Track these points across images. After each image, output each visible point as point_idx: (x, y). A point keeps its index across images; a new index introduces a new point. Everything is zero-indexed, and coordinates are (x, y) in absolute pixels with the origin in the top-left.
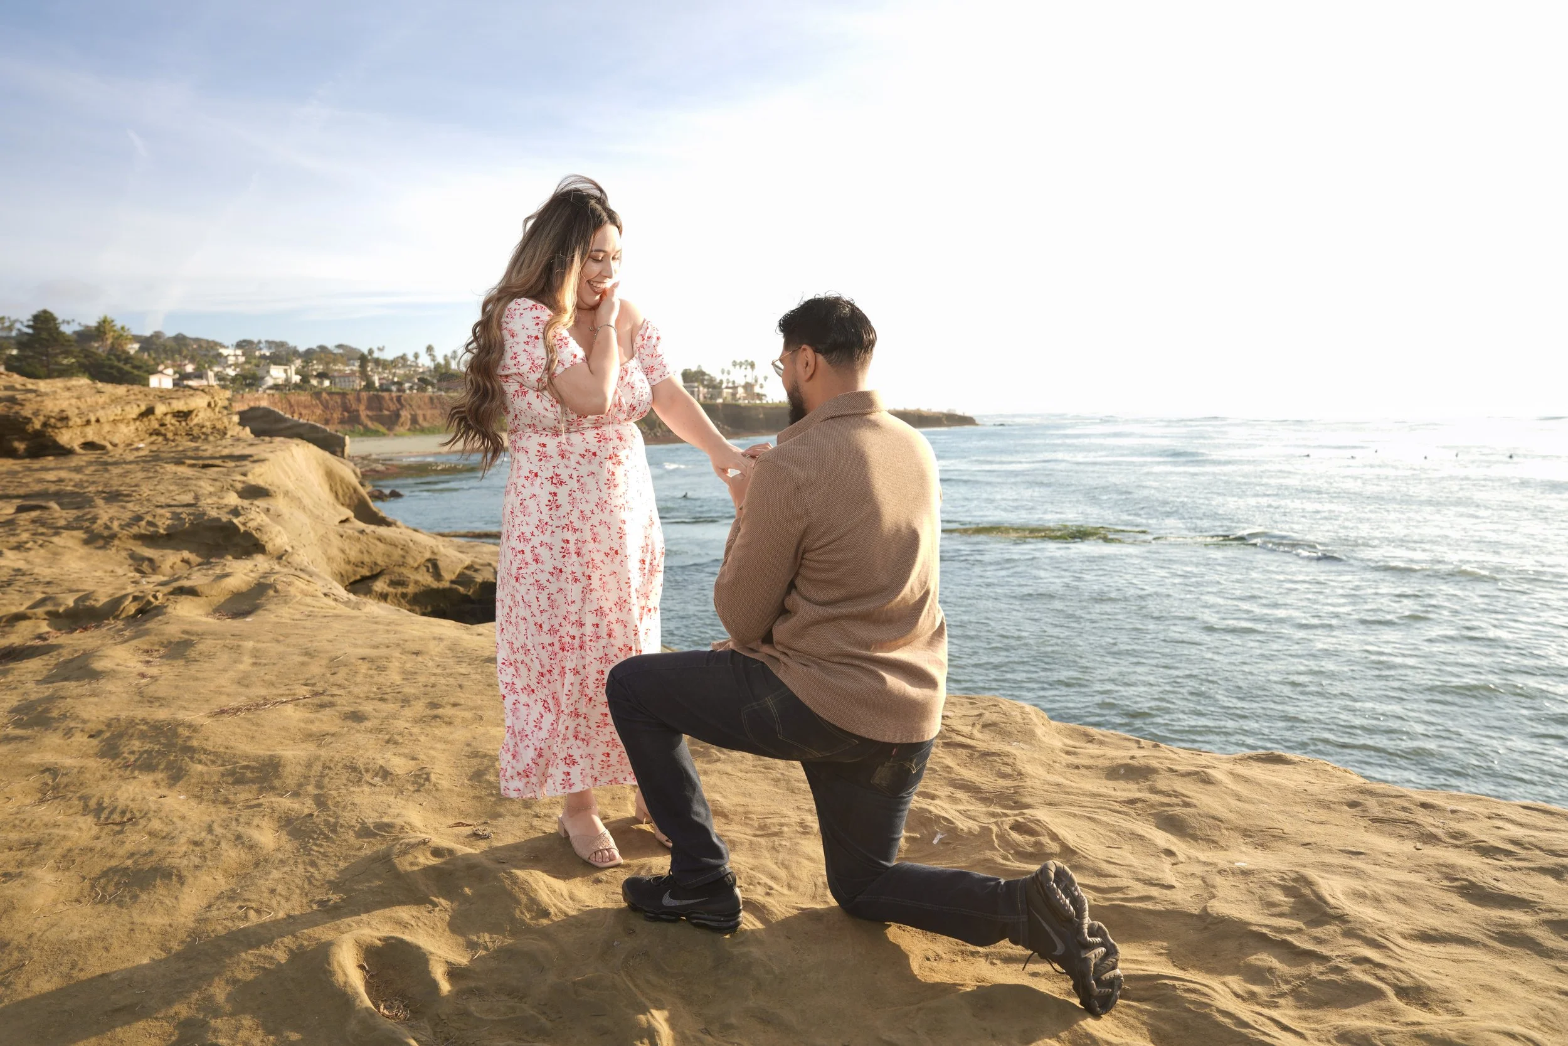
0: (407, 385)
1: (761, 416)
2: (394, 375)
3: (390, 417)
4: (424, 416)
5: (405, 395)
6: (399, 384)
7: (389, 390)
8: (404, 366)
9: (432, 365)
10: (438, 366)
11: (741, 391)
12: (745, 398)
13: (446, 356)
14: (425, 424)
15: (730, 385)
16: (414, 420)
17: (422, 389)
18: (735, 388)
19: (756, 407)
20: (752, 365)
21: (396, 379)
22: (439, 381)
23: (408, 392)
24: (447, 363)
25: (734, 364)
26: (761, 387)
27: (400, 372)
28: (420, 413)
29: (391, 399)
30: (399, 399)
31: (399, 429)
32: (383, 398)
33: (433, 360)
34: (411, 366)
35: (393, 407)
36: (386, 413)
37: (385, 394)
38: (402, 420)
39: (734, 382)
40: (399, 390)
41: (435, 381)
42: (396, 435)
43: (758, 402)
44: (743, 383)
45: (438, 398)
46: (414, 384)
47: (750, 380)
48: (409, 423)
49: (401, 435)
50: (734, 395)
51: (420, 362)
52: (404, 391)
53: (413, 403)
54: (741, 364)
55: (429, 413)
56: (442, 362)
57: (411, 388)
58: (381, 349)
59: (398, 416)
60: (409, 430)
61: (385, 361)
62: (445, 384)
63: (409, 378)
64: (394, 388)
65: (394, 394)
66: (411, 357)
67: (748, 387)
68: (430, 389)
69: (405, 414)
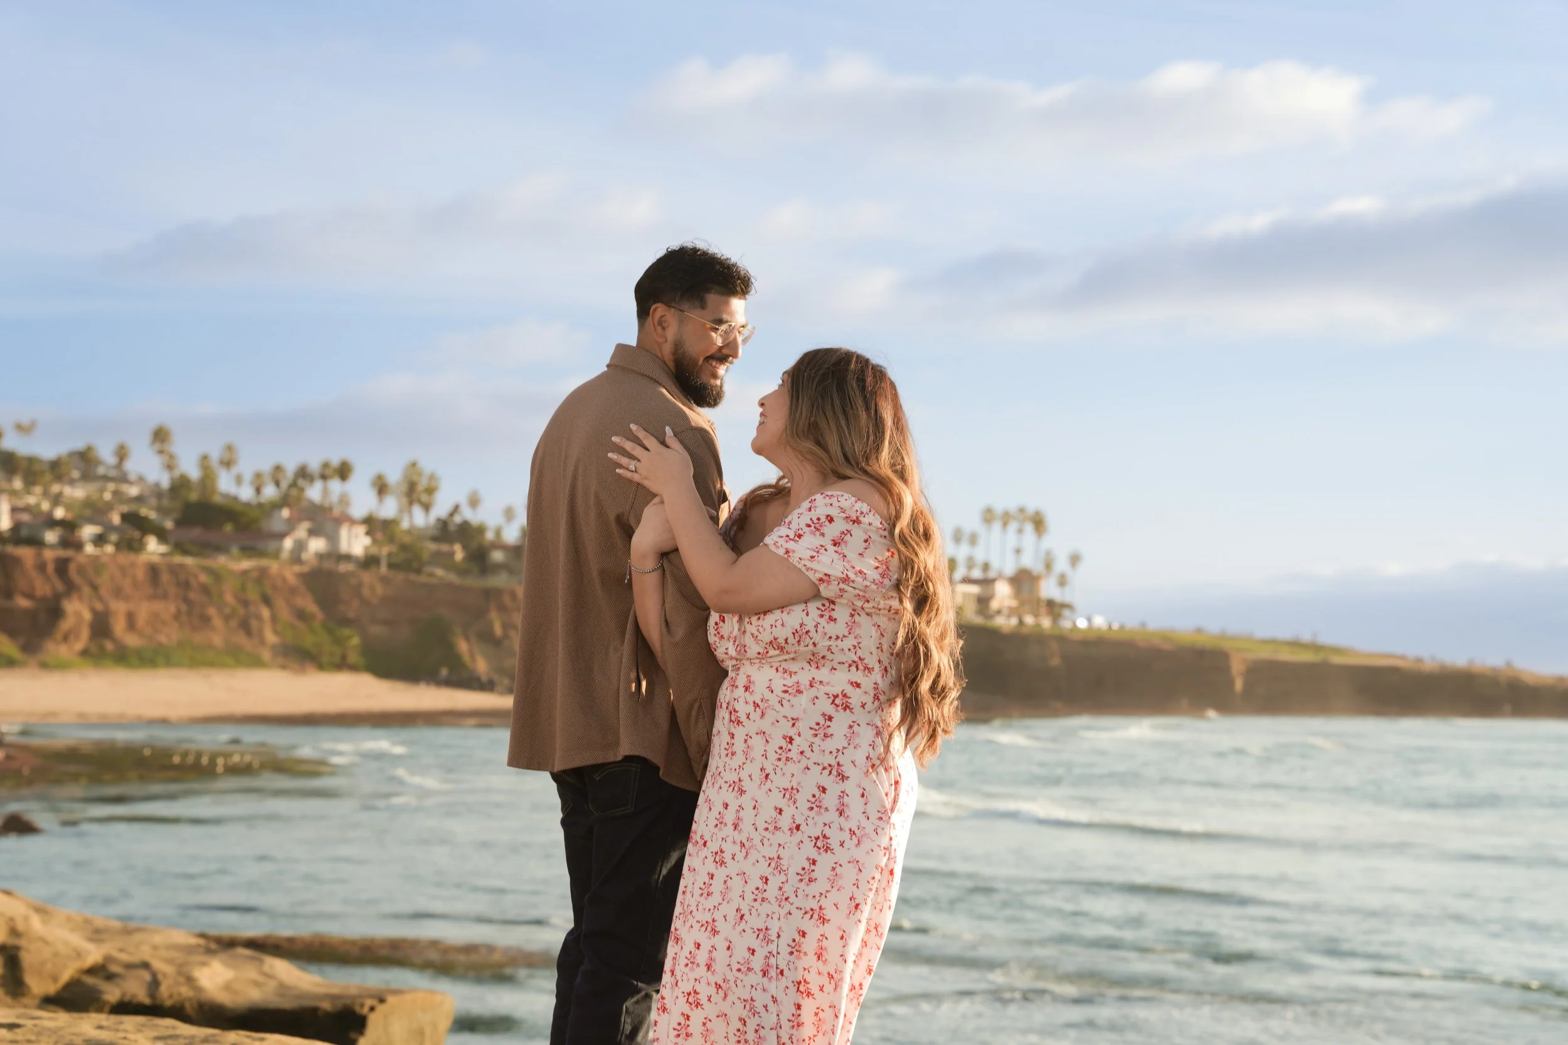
0: (88, 531)
1: (1055, 662)
2: (57, 500)
3: (32, 614)
4: (131, 618)
5: (81, 559)
6: (69, 526)
7: (35, 542)
8: (88, 476)
9: (165, 483)
10: (180, 485)
11: (1003, 593)
12: (1012, 611)
13: (205, 458)
14: (132, 641)
15: (977, 574)
16: (101, 627)
17: (132, 546)
18: (987, 582)
19: (1039, 638)
20: (1039, 523)
21: (59, 513)
22: (179, 523)
23: (89, 549)
24: (208, 477)
25: (988, 516)
26: (1062, 581)
27: (77, 493)
28: (119, 608)
29: (41, 567)
30: (62, 566)
31: (56, 649)
32: (17, 561)
33: (170, 467)
34: (106, 478)
35: (43, 588)
36: (23, 603)
37: (25, 553)
38: (66, 625)
39: (986, 567)
40: (65, 543)
41: (169, 524)
42: (44, 666)
43: (1046, 623)
44: (1010, 569)
45: (175, 570)
46: (109, 528)
47: (1029, 561)
48: (85, 633)
49: (61, 666)
50: (983, 602)
51: (132, 466)
52: (79, 546)
53: (104, 581)
54: (1006, 519)
55: (144, 611)
56: (193, 473)
57: (99, 540)
58: (23, 429)
59: (55, 612)
60: (85, 653)
61: (31, 460)
62: (196, 533)
63: (94, 511)
64: (51, 537)
65: (49, 555)
66: (106, 454)
67: (1023, 580)
68: (153, 546)
69: (78, 611)
